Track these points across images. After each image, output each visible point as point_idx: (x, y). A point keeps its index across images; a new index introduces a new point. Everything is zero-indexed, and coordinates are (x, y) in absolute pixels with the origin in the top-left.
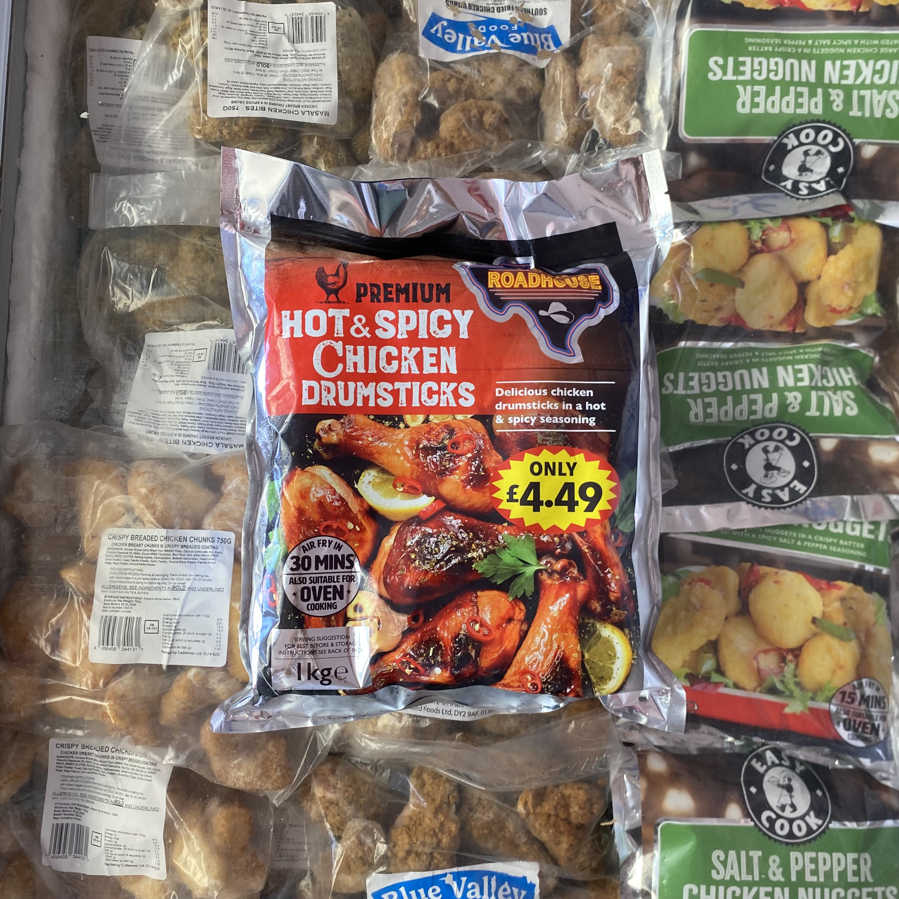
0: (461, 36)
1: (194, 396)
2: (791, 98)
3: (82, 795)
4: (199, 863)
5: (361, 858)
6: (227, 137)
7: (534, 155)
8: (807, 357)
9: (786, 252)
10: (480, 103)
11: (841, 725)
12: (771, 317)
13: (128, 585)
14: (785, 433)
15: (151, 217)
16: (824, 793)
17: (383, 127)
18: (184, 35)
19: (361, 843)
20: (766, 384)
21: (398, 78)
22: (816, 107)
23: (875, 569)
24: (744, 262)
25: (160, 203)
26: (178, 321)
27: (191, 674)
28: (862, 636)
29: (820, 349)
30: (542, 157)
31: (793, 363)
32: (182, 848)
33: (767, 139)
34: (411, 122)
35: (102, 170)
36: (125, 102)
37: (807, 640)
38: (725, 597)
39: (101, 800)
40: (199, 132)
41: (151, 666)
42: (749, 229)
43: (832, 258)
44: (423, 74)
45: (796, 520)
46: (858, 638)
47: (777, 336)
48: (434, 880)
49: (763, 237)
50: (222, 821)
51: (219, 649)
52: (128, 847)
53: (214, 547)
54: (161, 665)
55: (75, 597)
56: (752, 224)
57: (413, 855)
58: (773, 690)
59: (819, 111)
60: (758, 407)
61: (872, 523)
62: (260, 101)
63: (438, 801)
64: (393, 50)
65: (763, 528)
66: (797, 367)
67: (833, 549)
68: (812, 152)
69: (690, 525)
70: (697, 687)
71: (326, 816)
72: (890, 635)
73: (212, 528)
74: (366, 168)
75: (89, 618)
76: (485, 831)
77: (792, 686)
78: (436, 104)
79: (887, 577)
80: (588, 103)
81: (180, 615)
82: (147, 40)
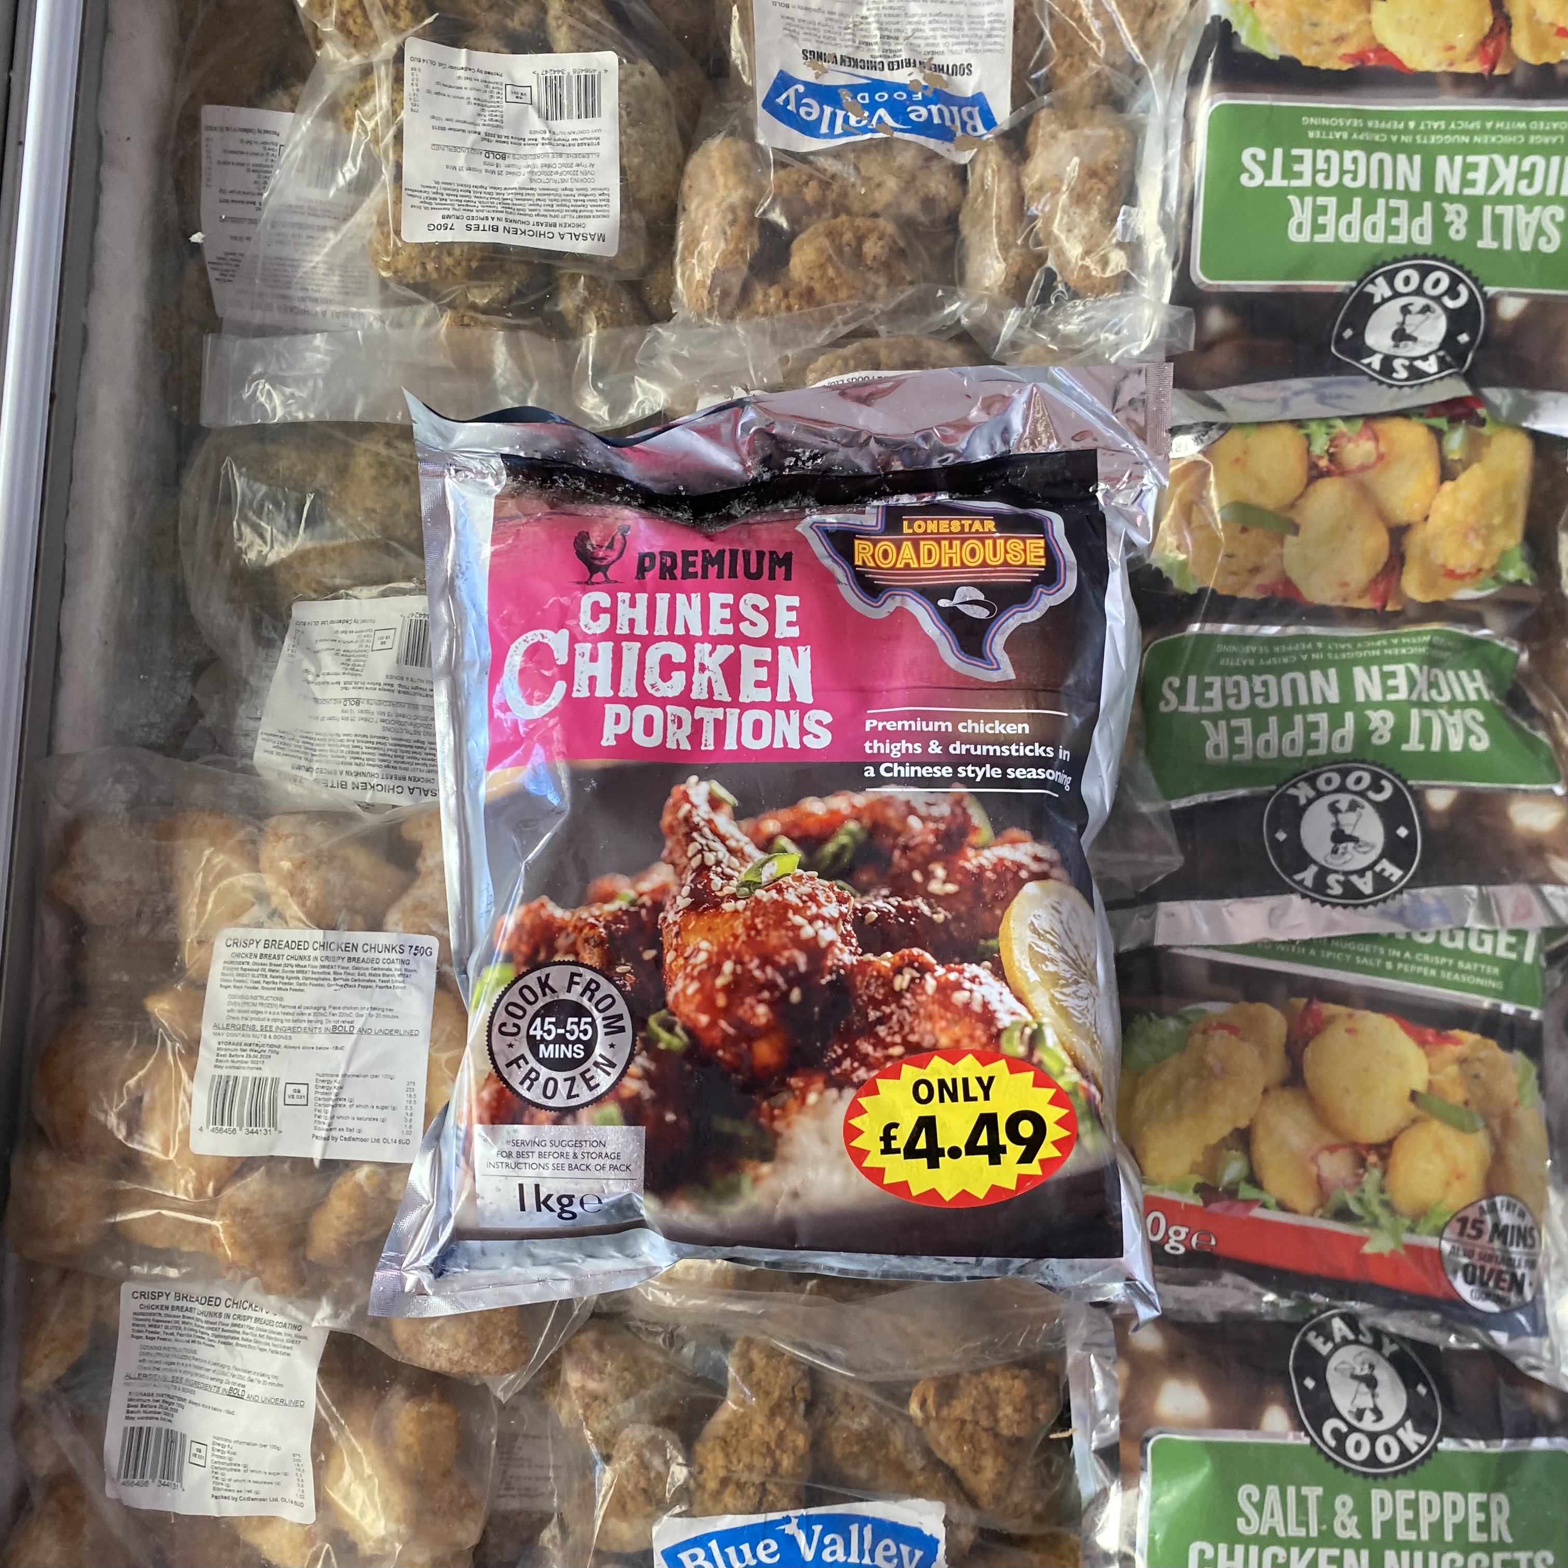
0: (828, 110)
1: (374, 708)
2: (1379, 216)
3: (175, 1380)
4: (370, 1495)
5: (645, 1491)
6: (435, 276)
7: (948, 310)
8: (1404, 651)
9: (1369, 476)
10: (859, 221)
11: (1460, 1275)
12: (1345, 584)
13: (258, 1024)
14: (1367, 779)
15: (304, 407)
16: (1430, 1391)
17: (695, 261)
18: (363, 104)
19: (645, 1466)
20: (1334, 697)
21: (721, 180)
22: (1421, 233)
23: (1517, 1010)
24: (1300, 490)
25: (320, 384)
26: (348, 582)
27: (361, 1174)
28: (1496, 1124)
29: (1427, 638)
30: (960, 313)
31: (1381, 661)
32: (342, 1470)
33: (1341, 285)
34: (743, 253)
35: (225, 327)
36: (265, 215)
37: (1402, 1131)
38: (1264, 1056)
39: (206, 1387)
40: (387, 266)
41: (296, 1162)
42: (1308, 436)
43: (1448, 486)
44: (762, 173)
45: (1384, 927)
46: (1488, 1126)
47: (1354, 616)
48: (767, 1530)
49: (1332, 450)
50: (411, 1426)
51: (409, 1133)
52: (251, 1468)
53: (403, 962)
54: (311, 1160)
55: (169, 1044)
56: (1313, 427)
57: (731, 1488)
58: (1343, 1214)
59: (1426, 240)
60: (1321, 735)
61: (1512, 932)
62: (490, 215)
63: (776, 1394)
64: (710, 133)
65: (1330, 939)
66: (1387, 668)
67: (1448, 975)
68: (1415, 308)
69: (1205, 933)
70: (1215, 1207)
71: (586, 1418)
72: (1543, 1123)
73: (400, 929)
74: (667, 329)
75: (191, 1078)
76: (856, 1449)
77: (1377, 1209)
78: (783, 223)
79: (1539, 1025)
80: (1039, 224)
81: (344, 1075)
82: (302, 112)
